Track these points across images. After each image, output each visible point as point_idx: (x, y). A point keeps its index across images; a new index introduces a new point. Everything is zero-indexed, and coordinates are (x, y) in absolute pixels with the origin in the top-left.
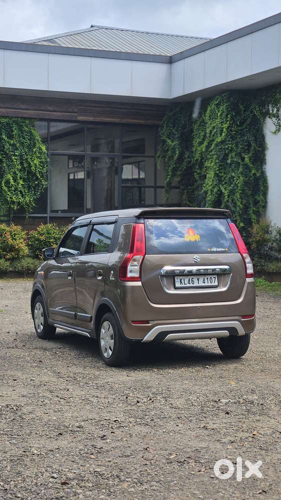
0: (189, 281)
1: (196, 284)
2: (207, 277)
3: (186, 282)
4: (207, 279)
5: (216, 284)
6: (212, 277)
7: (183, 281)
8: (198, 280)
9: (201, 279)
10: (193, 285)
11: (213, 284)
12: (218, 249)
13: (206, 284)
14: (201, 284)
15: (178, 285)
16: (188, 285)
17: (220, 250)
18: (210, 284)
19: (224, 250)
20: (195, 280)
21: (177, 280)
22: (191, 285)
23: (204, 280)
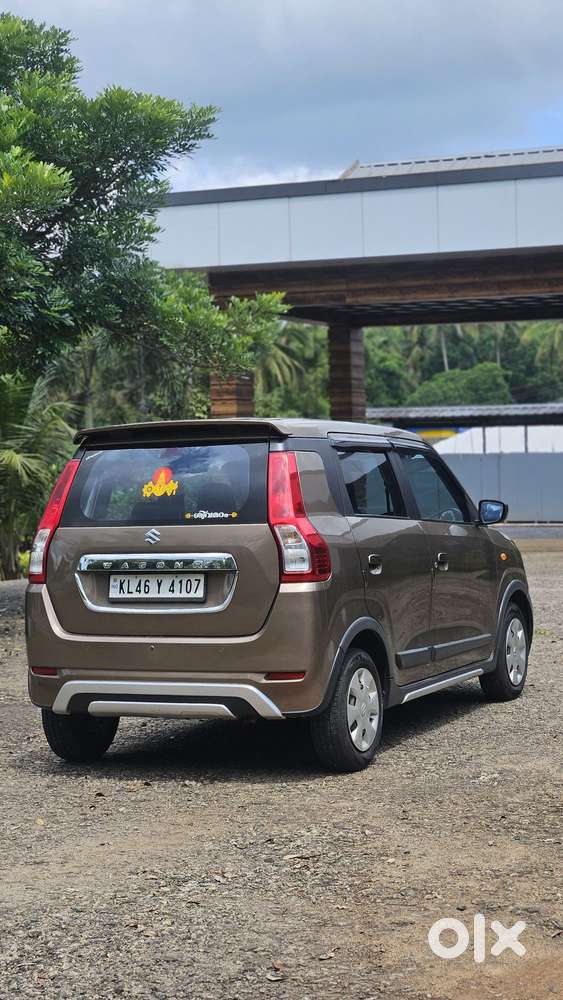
0: (139, 585)
1: (154, 594)
2: (180, 577)
3: (133, 588)
4: (181, 582)
5: (200, 594)
6: (193, 578)
7: (125, 586)
8: (159, 585)
9: (167, 582)
10: (147, 596)
11: (192, 595)
12: (211, 515)
13: (177, 595)
14: (165, 594)
15: (114, 593)
16: (136, 595)
17: (216, 515)
18: (184, 595)
19: (227, 515)
20: (153, 585)
21: (114, 582)
22: (142, 595)
23: (173, 585)
